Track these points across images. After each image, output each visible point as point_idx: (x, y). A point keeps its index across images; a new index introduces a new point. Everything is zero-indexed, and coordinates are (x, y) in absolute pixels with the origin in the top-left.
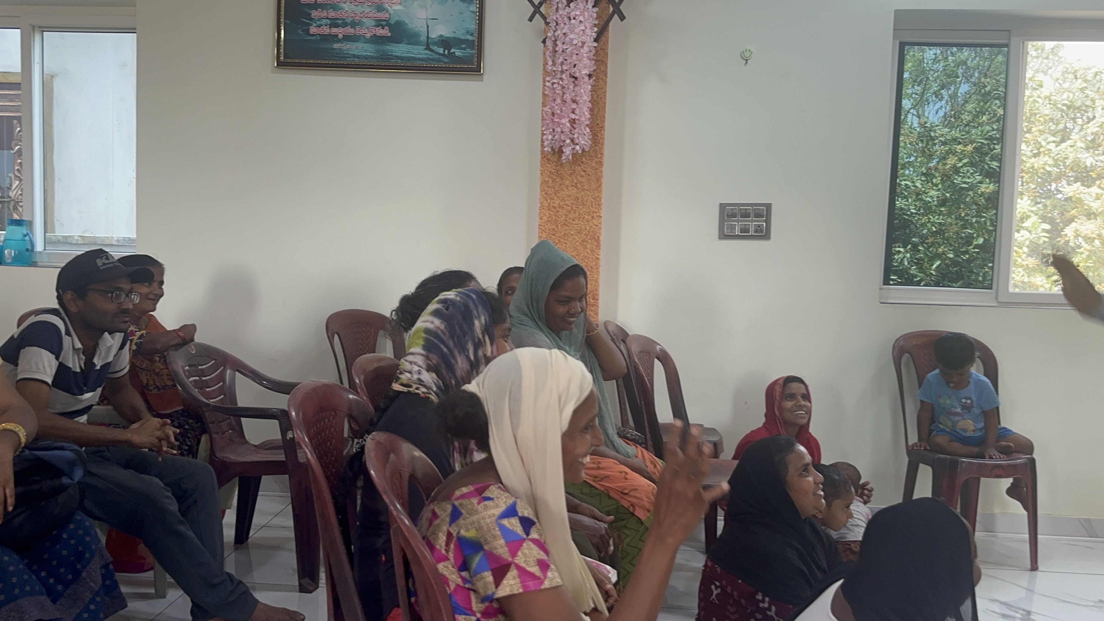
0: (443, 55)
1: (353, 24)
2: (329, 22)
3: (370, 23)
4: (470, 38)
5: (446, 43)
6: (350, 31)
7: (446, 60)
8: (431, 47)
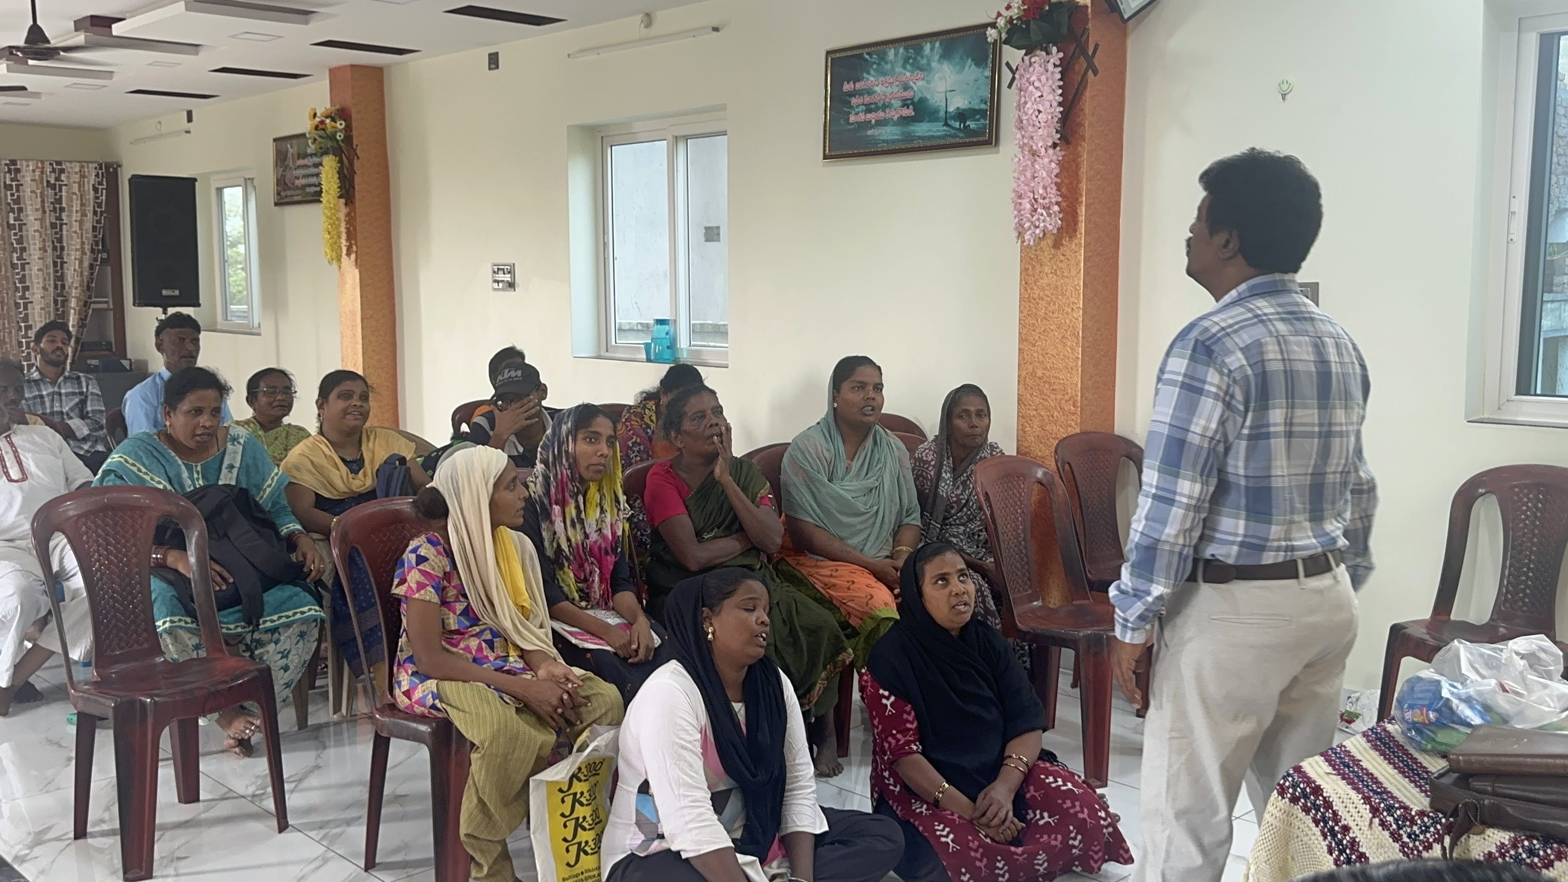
0: (959, 129)
1: (885, 107)
2: (864, 108)
3: (897, 103)
4: (983, 106)
5: (962, 115)
6: (881, 115)
7: (961, 135)
8: (949, 122)
